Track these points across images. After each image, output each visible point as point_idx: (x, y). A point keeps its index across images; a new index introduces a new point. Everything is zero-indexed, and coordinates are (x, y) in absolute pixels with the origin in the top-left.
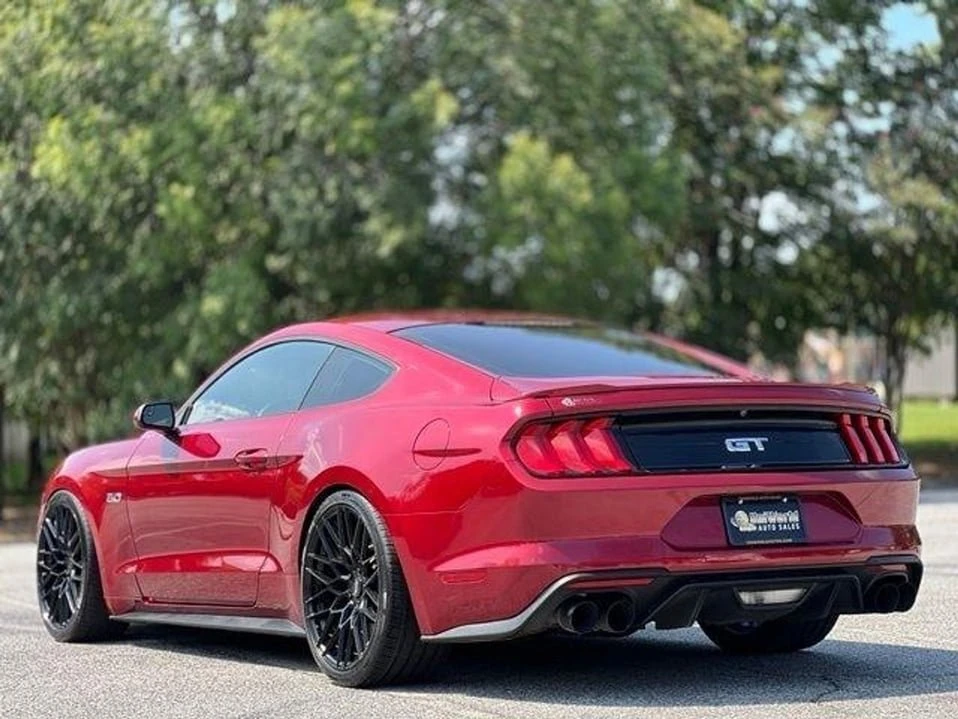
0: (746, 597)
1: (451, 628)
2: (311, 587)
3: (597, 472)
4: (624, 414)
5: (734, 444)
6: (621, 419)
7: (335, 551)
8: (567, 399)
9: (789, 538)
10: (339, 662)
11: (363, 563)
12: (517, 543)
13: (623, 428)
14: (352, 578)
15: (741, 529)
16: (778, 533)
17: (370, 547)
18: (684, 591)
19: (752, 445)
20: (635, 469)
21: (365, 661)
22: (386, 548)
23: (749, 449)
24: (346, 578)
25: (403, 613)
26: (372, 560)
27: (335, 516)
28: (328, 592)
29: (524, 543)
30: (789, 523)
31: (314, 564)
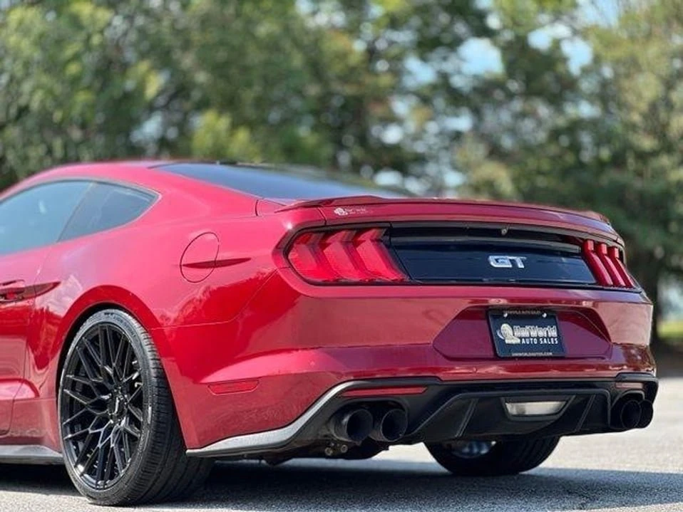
0: (512, 408)
1: (220, 440)
2: (69, 407)
3: (369, 281)
4: (394, 226)
5: (497, 260)
6: (392, 231)
7: (96, 369)
8: (340, 209)
9: (549, 351)
10: (97, 481)
11: (125, 380)
12: (288, 351)
13: (393, 239)
14: (113, 398)
15: (507, 341)
16: (539, 347)
17: (133, 363)
18: (456, 400)
19: (512, 262)
20: (407, 279)
21: (127, 479)
22: (151, 362)
23: (511, 266)
24: (106, 397)
25: (169, 427)
26: (135, 376)
27: (97, 336)
28: (87, 412)
29: (297, 350)
30: (548, 338)
31: (73, 385)
